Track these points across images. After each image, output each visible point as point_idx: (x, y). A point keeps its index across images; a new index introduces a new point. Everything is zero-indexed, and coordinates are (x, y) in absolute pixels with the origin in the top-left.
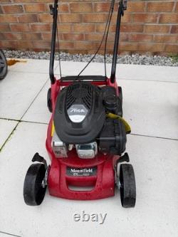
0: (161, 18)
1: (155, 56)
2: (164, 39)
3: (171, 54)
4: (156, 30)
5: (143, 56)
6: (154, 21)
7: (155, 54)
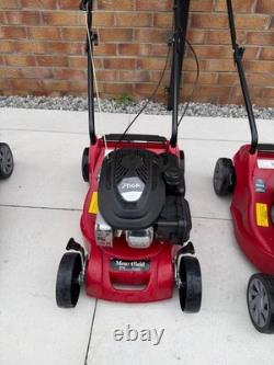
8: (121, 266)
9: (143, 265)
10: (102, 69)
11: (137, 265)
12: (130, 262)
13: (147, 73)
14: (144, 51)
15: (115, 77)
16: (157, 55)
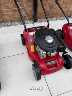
0: (7, 7)
1: (12, 22)
2: (13, 15)
3: (18, 20)
4: (7, 12)
5: (7, 23)
6: (5, 8)
7: (12, 21)
8: (49, 63)
9: (54, 61)
10: (13, 13)
11: (53, 61)
12: (50, 61)
13: (27, 12)
14: (25, 6)
15: (18, 15)
16: (29, 7)
